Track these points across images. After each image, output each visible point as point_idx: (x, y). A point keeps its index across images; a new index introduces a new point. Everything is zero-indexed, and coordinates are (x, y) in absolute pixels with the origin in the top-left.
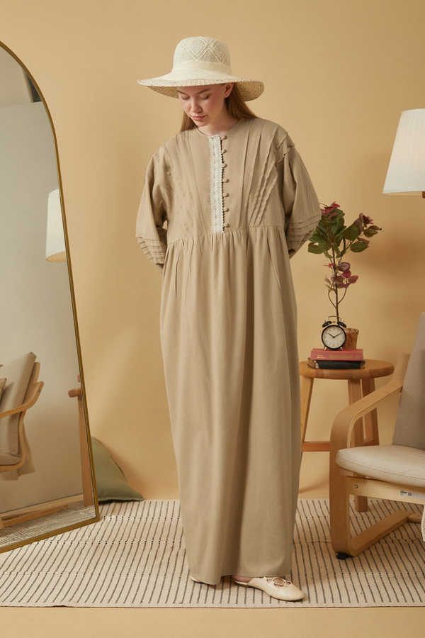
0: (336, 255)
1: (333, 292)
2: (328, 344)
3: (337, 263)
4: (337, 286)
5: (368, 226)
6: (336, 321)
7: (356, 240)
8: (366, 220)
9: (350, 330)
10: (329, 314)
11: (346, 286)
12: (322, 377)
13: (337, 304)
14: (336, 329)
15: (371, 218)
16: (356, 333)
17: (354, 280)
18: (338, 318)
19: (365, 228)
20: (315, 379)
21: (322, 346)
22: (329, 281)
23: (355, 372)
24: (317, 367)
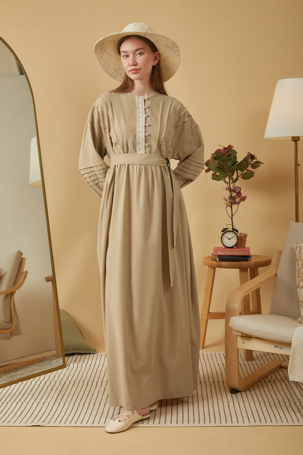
0: (231, 181)
1: (229, 208)
2: (225, 244)
3: (232, 187)
4: (232, 203)
5: (254, 161)
6: (232, 228)
7: (245, 171)
8: (252, 157)
9: (241, 234)
10: (226, 223)
11: (238, 203)
12: (221, 267)
13: (232, 216)
14: (231, 233)
15: (256, 155)
16: (246, 236)
17: (244, 199)
18: (233, 226)
19: (252, 163)
20: (217, 268)
21: (221, 246)
22: (226, 200)
23: (244, 263)
24: (218, 260)
